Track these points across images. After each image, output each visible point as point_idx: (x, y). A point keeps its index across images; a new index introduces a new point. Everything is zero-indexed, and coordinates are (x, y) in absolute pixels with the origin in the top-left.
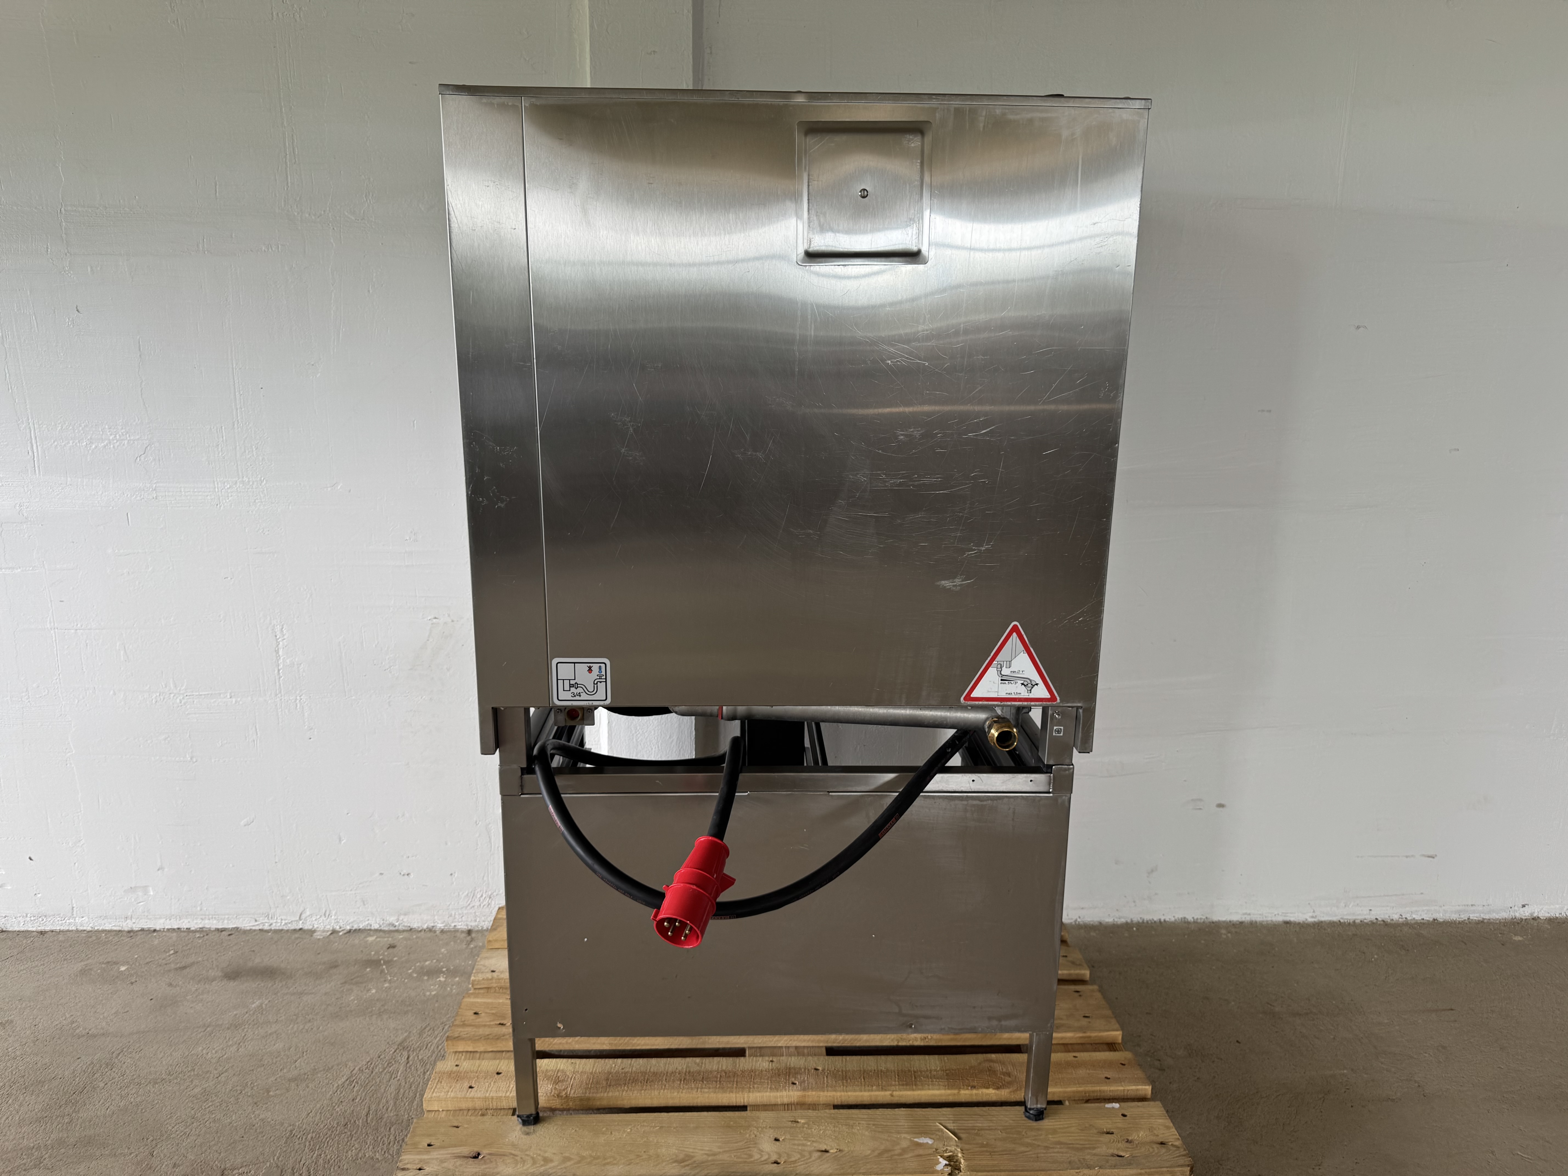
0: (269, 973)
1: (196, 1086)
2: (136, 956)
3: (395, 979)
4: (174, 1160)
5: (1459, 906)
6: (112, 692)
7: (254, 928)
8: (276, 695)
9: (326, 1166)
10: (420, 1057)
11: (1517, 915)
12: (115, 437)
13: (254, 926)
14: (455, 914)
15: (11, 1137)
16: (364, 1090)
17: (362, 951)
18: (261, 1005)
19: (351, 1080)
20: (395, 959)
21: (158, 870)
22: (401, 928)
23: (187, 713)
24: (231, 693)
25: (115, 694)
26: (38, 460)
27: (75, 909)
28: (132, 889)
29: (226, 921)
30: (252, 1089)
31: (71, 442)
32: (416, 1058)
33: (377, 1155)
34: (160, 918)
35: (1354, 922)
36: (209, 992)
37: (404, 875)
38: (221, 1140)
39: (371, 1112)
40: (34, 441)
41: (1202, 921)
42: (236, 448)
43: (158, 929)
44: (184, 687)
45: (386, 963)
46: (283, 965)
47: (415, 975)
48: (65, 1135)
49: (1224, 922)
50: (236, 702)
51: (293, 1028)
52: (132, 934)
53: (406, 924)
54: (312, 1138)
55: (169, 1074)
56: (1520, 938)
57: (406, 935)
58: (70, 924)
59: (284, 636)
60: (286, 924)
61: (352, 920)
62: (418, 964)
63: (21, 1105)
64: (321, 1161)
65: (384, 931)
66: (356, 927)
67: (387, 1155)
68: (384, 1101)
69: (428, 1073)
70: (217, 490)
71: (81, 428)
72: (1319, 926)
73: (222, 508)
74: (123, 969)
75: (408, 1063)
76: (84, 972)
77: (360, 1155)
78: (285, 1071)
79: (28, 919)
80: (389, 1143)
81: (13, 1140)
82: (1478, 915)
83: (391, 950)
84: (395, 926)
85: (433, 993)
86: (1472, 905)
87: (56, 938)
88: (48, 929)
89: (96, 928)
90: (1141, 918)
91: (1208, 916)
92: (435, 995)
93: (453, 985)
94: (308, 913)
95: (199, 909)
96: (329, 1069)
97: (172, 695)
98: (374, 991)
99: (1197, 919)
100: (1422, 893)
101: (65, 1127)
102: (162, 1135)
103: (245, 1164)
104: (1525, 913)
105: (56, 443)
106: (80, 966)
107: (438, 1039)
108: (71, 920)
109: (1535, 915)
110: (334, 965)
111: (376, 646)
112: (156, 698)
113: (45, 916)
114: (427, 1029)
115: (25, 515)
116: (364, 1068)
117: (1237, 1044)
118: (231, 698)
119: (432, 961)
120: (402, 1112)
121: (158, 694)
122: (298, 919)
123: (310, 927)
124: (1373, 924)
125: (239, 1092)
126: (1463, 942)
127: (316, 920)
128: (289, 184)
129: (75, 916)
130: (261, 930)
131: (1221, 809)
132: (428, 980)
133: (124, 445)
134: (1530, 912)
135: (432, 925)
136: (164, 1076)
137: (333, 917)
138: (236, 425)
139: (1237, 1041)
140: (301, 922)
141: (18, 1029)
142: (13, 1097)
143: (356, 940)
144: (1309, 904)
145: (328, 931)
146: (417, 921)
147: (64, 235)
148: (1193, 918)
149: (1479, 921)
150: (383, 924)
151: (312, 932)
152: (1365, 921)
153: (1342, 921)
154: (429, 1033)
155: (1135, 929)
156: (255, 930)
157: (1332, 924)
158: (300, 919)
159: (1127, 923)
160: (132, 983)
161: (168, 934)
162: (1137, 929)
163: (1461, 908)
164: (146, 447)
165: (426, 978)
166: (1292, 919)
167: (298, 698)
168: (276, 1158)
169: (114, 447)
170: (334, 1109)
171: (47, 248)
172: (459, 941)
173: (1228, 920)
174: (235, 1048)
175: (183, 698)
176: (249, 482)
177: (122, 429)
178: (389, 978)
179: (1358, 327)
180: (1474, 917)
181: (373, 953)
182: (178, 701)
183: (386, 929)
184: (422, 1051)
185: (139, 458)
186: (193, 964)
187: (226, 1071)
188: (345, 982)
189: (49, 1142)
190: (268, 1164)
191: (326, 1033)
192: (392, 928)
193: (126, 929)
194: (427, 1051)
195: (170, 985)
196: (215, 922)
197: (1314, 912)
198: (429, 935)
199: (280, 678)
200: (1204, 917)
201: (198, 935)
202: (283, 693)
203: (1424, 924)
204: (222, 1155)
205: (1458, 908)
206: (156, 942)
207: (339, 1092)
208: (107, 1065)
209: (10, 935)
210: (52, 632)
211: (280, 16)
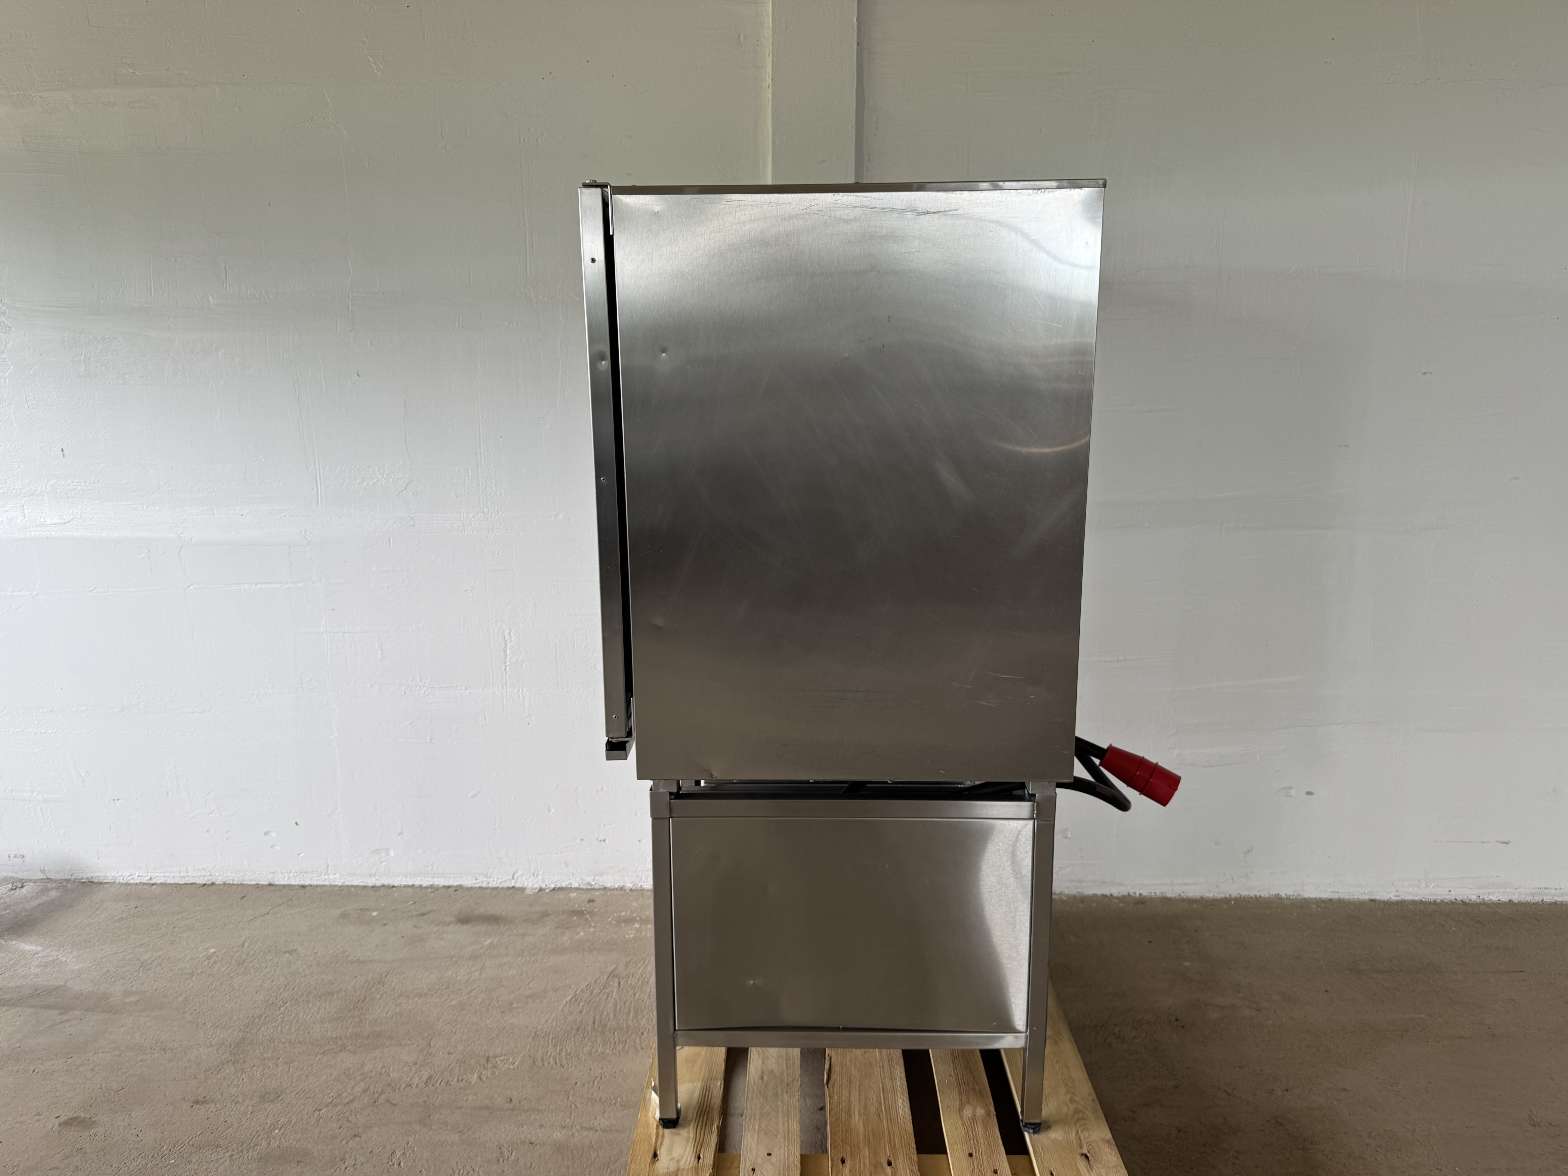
0: (493, 920)
1: (453, 999)
2: (383, 905)
3: (599, 925)
4: (448, 1050)
5: (1533, 888)
6: (369, 685)
7: (475, 886)
8: (503, 687)
9: (568, 1057)
10: (629, 983)
12: (383, 476)
13: (475, 883)
14: (642, 875)
15: (318, 1031)
16: (588, 1005)
17: (567, 904)
18: (492, 942)
19: (576, 998)
20: (596, 910)
21: (399, 834)
22: (596, 887)
23: (430, 702)
24: (466, 686)
25: (371, 686)
26: (321, 495)
27: (330, 867)
28: (377, 851)
29: (452, 879)
30: (498, 1002)
31: (348, 481)
32: (626, 983)
33: (607, 1051)
34: (399, 876)
35: (1435, 901)
36: (448, 932)
37: (600, 841)
38: (481, 1036)
39: (597, 1021)
40: (318, 480)
41: (1294, 897)
42: (479, 485)
43: (396, 885)
44: (428, 681)
45: (588, 913)
46: (504, 914)
47: (614, 922)
48: (359, 1030)
49: (1314, 899)
50: (470, 693)
51: (521, 959)
52: (375, 889)
53: (601, 884)
54: (553, 1037)
55: (430, 990)
57: (601, 892)
58: (325, 880)
59: (511, 638)
60: (501, 882)
61: (557, 879)
62: (615, 914)
63: (319, 1008)
64: (563, 1054)
65: (583, 889)
66: (559, 885)
67: (614, 1051)
68: (605, 1013)
69: (638, 994)
70: (462, 518)
71: (356, 469)
72: (1402, 904)
73: (466, 533)
74: (374, 914)
75: (620, 986)
76: (343, 915)
77: (594, 1050)
78: (522, 990)
79: (292, 875)
80: (615, 1043)
82: (1551, 898)
83: (591, 904)
84: (592, 886)
85: (632, 936)
86: (1545, 888)
87: (315, 891)
88: (307, 883)
89: (346, 884)
90: (1238, 894)
91: (1300, 893)
92: (633, 937)
93: (647, 930)
94: (520, 873)
95: (430, 868)
96: (557, 990)
97: (418, 687)
98: (582, 934)
99: (1290, 896)
100: (1498, 876)
101: (357, 1024)
102: (434, 1032)
103: (504, 1054)
105: (336, 481)
106: (338, 912)
107: (641, 969)
108: (326, 877)
110: (545, 915)
111: (585, 647)
112: (404, 690)
113: (306, 873)
114: (632, 962)
115: (309, 539)
116: (585, 989)
117: (1326, 993)
118: (466, 689)
119: (626, 912)
120: (621, 1022)
121: (406, 686)
122: (511, 878)
123: (521, 886)
124: (1453, 903)
125: (488, 1004)
126: (1535, 919)
127: (526, 879)
128: (528, 273)
129: (329, 872)
130: (481, 888)
131: (1310, 796)
132: (625, 926)
133: (389, 483)
135: (623, 884)
136: (426, 991)
137: (540, 877)
138: (479, 467)
139: (1326, 991)
140: (513, 881)
141: (302, 955)
142: (312, 1003)
143: (561, 896)
144: (1393, 884)
145: (536, 889)
146: (610, 881)
147: (350, 316)
148: (1286, 895)
149: (1552, 902)
150: (582, 883)
151: (523, 889)
152: (1445, 900)
153: (1423, 900)
154: (634, 965)
155: (1233, 902)
156: (475, 888)
157: (1414, 903)
158: (513, 878)
159: (1226, 898)
160: (385, 925)
161: (405, 889)
162: (1235, 903)
163: (1535, 891)
164: (407, 485)
165: (623, 925)
166: (1377, 898)
167: (521, 689)
168: (527, 1050)
169: (381, 484)
170: (566, 1018)
171: (337, 326)
172: (646, 897)
173: (1318, 897)
174: (477, 974)
175: (427, 690)
176: (488, 512)
177: (389, 470)
178: (593, 924)
179: (1425, 374)
180: (1547, 899)
181: (577, 905)
182: (423, 692)
183: (584, 887)
184: (630, 979)
185: (401, 494)
186: (430, 912)
187: (475, 989)
188: (558, 927)
189: (348, 1034)
190: (522, 1055)
191: (549, 964)
192: (589, 887)
193: (370, 885)
194: (634, 978)
195: (415, 927)
196: (443, 880)
197: (1397, 891)
198: (621, 893)
199: (506, 673)
200: (1296, 894)
201: (429, 890)
202: (508, 685)
203: (1500, 904)
204: (484, 1047)
205: (1532, 891)
206: (396, 895)
207: (568, 1006)
208: (379, 983)
209: (278, 888)
210: (325, 635)
211: (526, 140)
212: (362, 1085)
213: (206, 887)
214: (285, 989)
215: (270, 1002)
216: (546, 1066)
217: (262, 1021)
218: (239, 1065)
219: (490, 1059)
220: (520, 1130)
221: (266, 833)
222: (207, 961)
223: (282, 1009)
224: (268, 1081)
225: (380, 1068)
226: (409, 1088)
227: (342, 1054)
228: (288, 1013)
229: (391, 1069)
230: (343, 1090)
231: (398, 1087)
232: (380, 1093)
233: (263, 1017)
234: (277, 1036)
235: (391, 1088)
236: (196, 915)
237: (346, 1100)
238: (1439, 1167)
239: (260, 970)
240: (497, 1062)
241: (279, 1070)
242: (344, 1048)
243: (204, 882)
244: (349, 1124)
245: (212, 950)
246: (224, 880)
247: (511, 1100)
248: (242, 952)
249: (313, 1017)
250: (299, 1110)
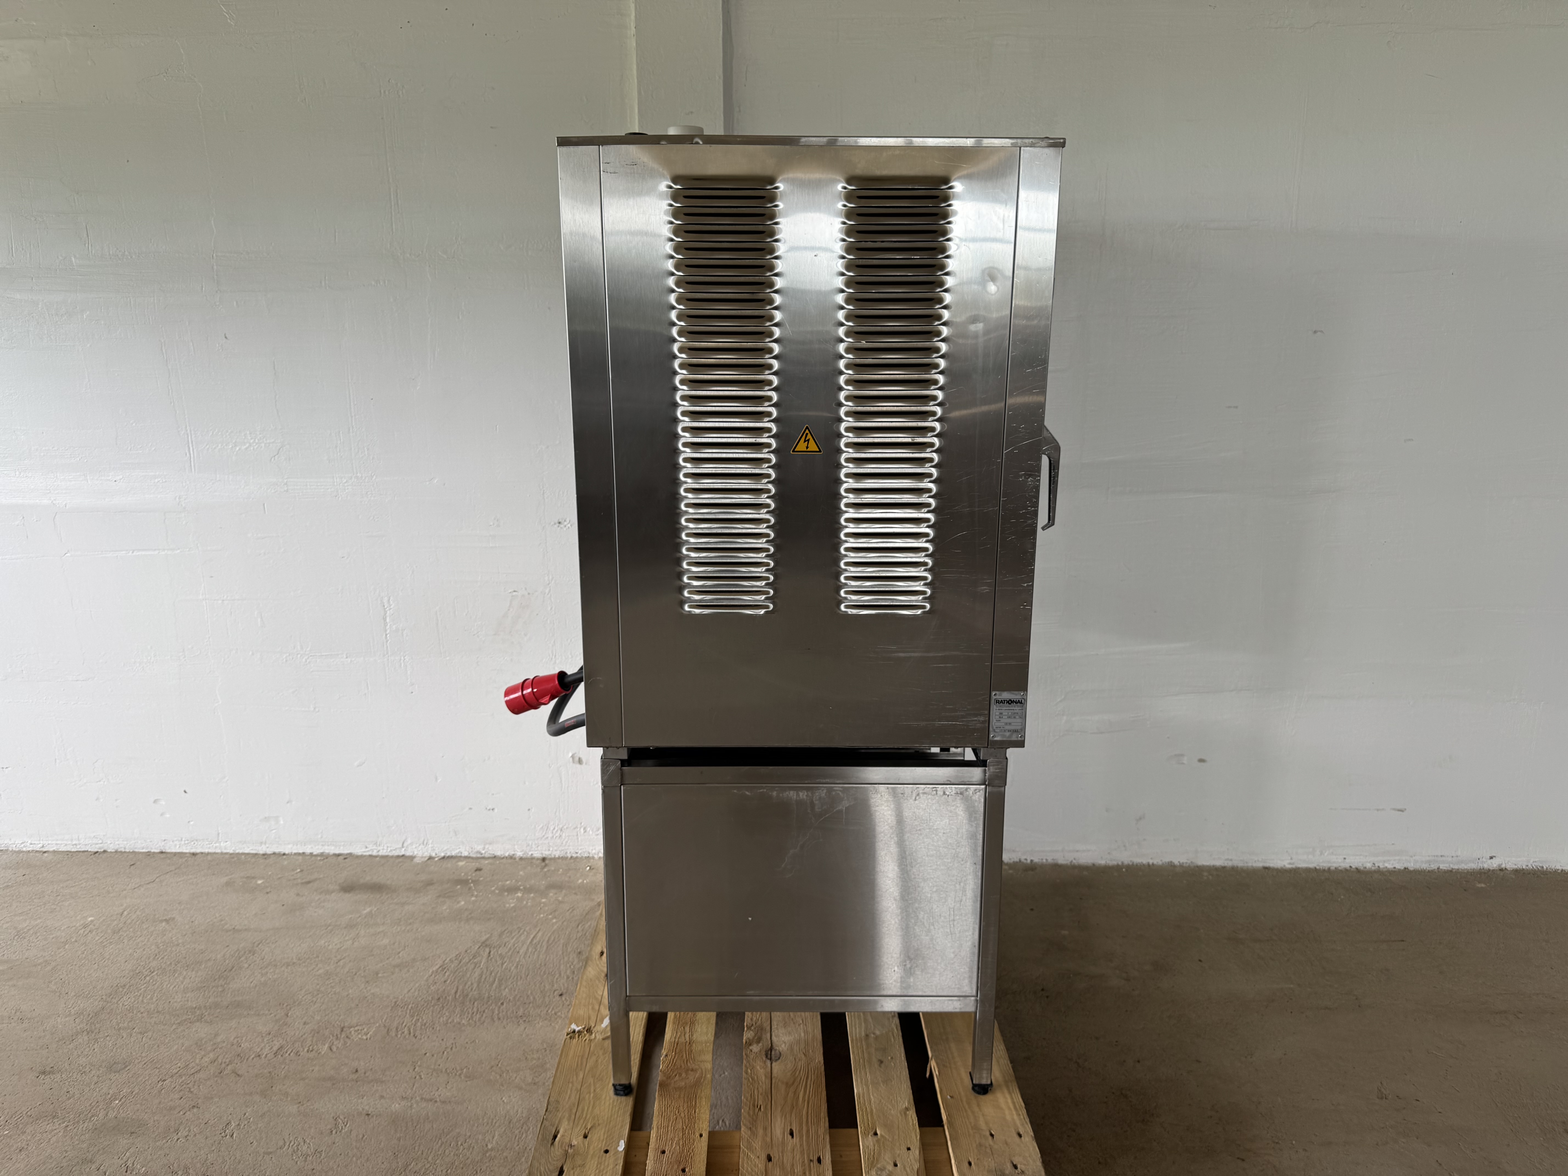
0: (376, 888)
1: (320, 969)
2: (270, 873)
3: (481, 894)
4: (304, 1020)
5: (1429, 856)
6: (251, 653)
7: (365, 854)
8: (384, 656)
9: (423, 1027)
10: (499, 952)
11: (1486, 866)
12: (255, 440)
13: (364, 852)
14: (532, 844)
15: (179, 1000)
16: (453, 975)
17: (454, 873)
18: (371, 911)
19: (443, 968)
20: (481, 879)
21: (288, 802)
22: (487, 855)
23: (311, 670)
24: (346, 654)
25: (253, 654)
26: (194, 461)
27: (220, 835)
28: (267, 819)
29: (342, 848)
30: (364, 971)
31: (220, 445)
32: (496, 953)
33: (463, 1022)
34: (289, 844)
35: (1329, 869)
36: (329, 901)
37: (489, 810)
38: (341, 1006)
39: (459, 991)
40: (190, 445)
41: (1188, 865)
42: (351, 449)
43: (287, 853)
44: (309, 649)
45: (473, 882)
46: (389, 882)
47: (497, 891)
48: (220, 1000)
49: (1207, 866)
50: (351, 661)
51: (397, 928)
52: (266, 856)
53: (491, 852)
54: (412, 1007)
55: (299, 959)
56: (1483, 885)
57: (490, 861)
58: (216, 847)
59: (390, 606)
60: (391, 851)
61: (445, 848)
62: (500, 883)
63: (184, 978)
64: (419, 1024)
65: (472, 858)
66: (449, 854)
67: (471, 1021)
68: (469, 983)
69: (506, 964)
70: (336, 484)
71: (228, 434)
72: (1295, 871)
73: (340, 499)
74: (260, 882)
75: (489, 956)
76: (228, 884)
77: (450, 1021)
78: (391, 959)
79: (183, 842)
80: (473, 1013)
81: (179, 1002)
82: (1447, 865)
83: (478, 873)
84: (482, 854)
85: (512, 905)
86: (1441, 856)
87: (205, 858)
88: (198, 851)
89: (237, 851)
90: (1131, 861)
91: (1193, 861)
92: (513, 907)
93: (528, 900)
94: (409, 841)
95: (320, 836)
96: (425, 959)
97: (299, 656)
98: (463, 903)
99: (1183, 863)
100: (1393, 844)
101: (219, 994)
102: (294, 1002)
103: (359, 1024)
104: (1494, 864)
105: (208, 447)
106: (224, 879)
107: (515, 939)
108: (217, 844)
109: (1503, 866)
110: (430, 883)
111: (466, 615)
112: (286, 657)
113: (197, 840)
114: (506, 932)
115: (184, 505)
116: (454, 959)
117: (1199, 963)
118: (347, 658)
119: (512, 881)
120: (484, 991)
121: (288, 654)
122: (401, 846)
123: (411, 854)
124: (1347, 871)
125: (354, 973)
126: (1428, 887)
127: (416, 847)
128: (394, 230)
129: (220, 840)
130: (370, 856)
131: (1202, 764)
132: (508, 895)
133: (261, 447)
134: (1497, 863)
135: (513, 853)
136: (295, 961)
137: (430, 846)
138: (351, 430)
139: (1200, 961)
140: (403, 849)
141: (179, 924)
142: (178, 972)
143: (449, 864)
144: (1287, 851)
145: (425, 857)
146: (500, 850)
147: (215, 277)
148: (1179, 862)
149: (1448, 870)
150: (472, 851)
151: (412, 858)
152: (1340, 868)
153: (1318, 867)
154: (508, 935)
155: (1124, 870)
156: (365, 856)
157: (1308, 870)
158: (403, 847)
159: (1118, 865)
160: (267, 893)
161: (295, 857)
162: (1127, 870)
164: (280, 449)
165: (506, 894)
166: (1271, 865)
167: (402, 658)
168: (383, 1021)
169: (254, 449)
170: (429, 987)
171: (202, 287)
172: (535, 866)
173: (1212, 864)
174: (350, 942)
175: (308, 658)
176: (362, 477)
177: (260, 434)
178: (476, 893)
179: (1315, 332)
180: (1443, 867)
181: (463, 874)
182: (304, 660)
183: (474, 856)
184: (501, 948)
185: (273, 459)
186: (315, 880)
187: (344, 958)
188: (440, 896)
189: (208, 1004)
190: (377, 1025)
191: (423, 933)
192: (479, 855)
193: (261, 852)
194: (505, 948)
195: (298, 895)
196: (333, 848)
197: (1291, 859)
198: (510, 861)
199: (387, 641)
200: (1189, 862)
201: (319, 858)
202: (389, 654)
203: (1394, 872)
204: (341, 1017)
205: (1428, 858)
206: (286, 863)
207: (433, 976)
208: (250, 952)
209: (168, 855)
210: (204, 602)
211: (387, 93)
212: (211, 1055)
213: (97, 855)
214: (154, 959)
215: (137, 972)
216: (399, 1036)
217: (125, 990)
218: (93, 1035)
219: (345, 1029)
220: (359, 1101)
221: (155, 801)
222: (83, 930)
223: (148, 978)
224: (118, 1050)
225: (232, 1038)
226: (258, 1058)
227: (198, 1024)
228: (153, 982)
229: (244, 1039)
230: (191, 1061)
231: (246, 1058)
232: (227, 1063)
233: (127, 987)
234: (137, 1006)
235: (239, 1058)
236: (82, 883)
237: (193, 1071)
238: (1277, 1141)
239: (134, 939)
240: (351, 1032)
241: (132, 1040)
242: (200, 1019)
243: (96, 850)
244: (190, 1095)
245: (90, 919)
246: (116, 848)
247: (357, 1071)
248: (120, 920)
249: (177, 986)
250: (144, 1080)
